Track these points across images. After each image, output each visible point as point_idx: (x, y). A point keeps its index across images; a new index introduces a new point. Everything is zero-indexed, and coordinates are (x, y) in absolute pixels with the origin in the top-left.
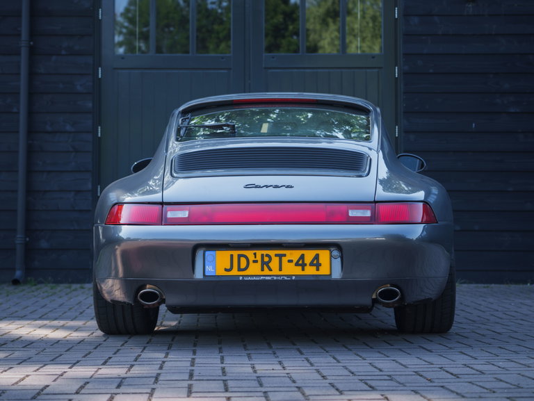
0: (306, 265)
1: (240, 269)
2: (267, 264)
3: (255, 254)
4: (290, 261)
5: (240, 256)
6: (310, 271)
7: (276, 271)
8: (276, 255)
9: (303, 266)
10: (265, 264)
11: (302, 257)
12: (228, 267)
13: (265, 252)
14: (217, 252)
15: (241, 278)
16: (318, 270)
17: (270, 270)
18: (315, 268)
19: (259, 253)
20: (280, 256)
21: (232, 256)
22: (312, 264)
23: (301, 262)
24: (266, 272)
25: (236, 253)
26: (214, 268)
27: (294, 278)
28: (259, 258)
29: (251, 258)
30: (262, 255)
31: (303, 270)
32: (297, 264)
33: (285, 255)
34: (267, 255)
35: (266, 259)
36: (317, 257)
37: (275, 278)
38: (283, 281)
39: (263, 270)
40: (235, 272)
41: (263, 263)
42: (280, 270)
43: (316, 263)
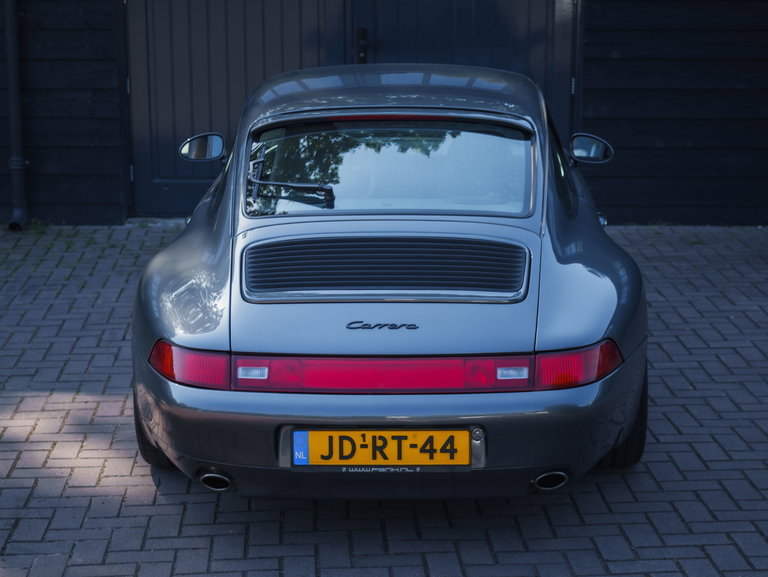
0: (435, 451)
1: (342, 457)
2: (381, 449)
3: (363, 436)
4: (413, 446)
5: (342, 439)
6: (442, 459)
7: (393, 460)
8: (393, 438)
9: (432, 452)
10: (378, 449)
11: (430, 440)
12: (326, 453)
13: (378, 433)
14: (310, 432)
15: (344, 469)
16: (452, 458)
17: (386, 458)
18: (448, 455)
19: (369, 435)
20: (400, 439)
21: (331, 438)
22: (443, 450)
23: (428, 447)
24: (380, 461)
25: (336, 435)
26: (307, 454)
27: (418, 469)
28: (369, 441)
29: (359, 441)
30: (374, 438)
31: (431, 458)
32: (423, 450)
33: (406, 438)
34: (381, 438)
35: (380, 443)
36: (451, 440)
37: (392, 470)
38: (404, 474)
39: (374, 458)
40: (335, 460)
41: (375, 448)
42: (400, 457)
43: (450, 448)
